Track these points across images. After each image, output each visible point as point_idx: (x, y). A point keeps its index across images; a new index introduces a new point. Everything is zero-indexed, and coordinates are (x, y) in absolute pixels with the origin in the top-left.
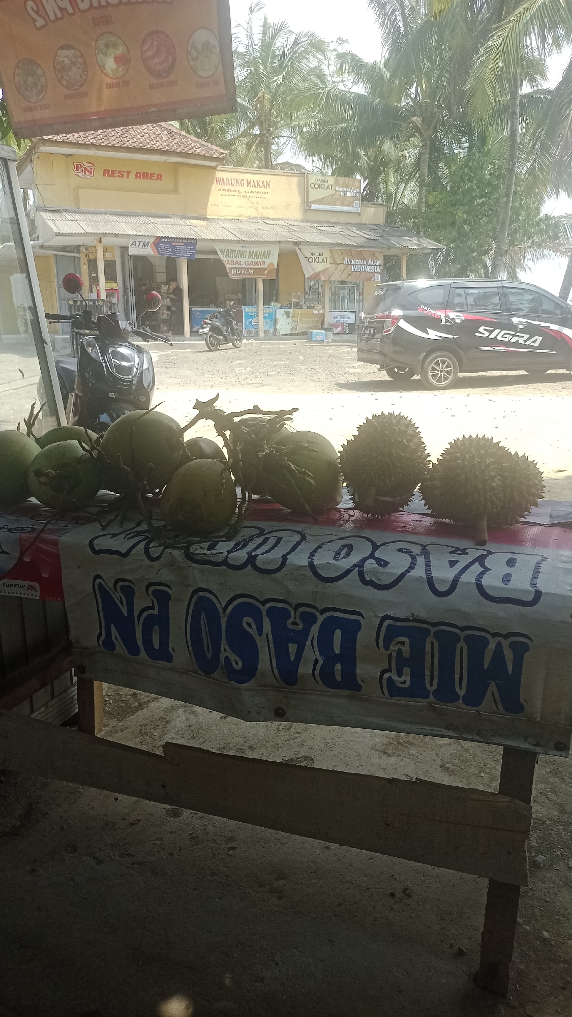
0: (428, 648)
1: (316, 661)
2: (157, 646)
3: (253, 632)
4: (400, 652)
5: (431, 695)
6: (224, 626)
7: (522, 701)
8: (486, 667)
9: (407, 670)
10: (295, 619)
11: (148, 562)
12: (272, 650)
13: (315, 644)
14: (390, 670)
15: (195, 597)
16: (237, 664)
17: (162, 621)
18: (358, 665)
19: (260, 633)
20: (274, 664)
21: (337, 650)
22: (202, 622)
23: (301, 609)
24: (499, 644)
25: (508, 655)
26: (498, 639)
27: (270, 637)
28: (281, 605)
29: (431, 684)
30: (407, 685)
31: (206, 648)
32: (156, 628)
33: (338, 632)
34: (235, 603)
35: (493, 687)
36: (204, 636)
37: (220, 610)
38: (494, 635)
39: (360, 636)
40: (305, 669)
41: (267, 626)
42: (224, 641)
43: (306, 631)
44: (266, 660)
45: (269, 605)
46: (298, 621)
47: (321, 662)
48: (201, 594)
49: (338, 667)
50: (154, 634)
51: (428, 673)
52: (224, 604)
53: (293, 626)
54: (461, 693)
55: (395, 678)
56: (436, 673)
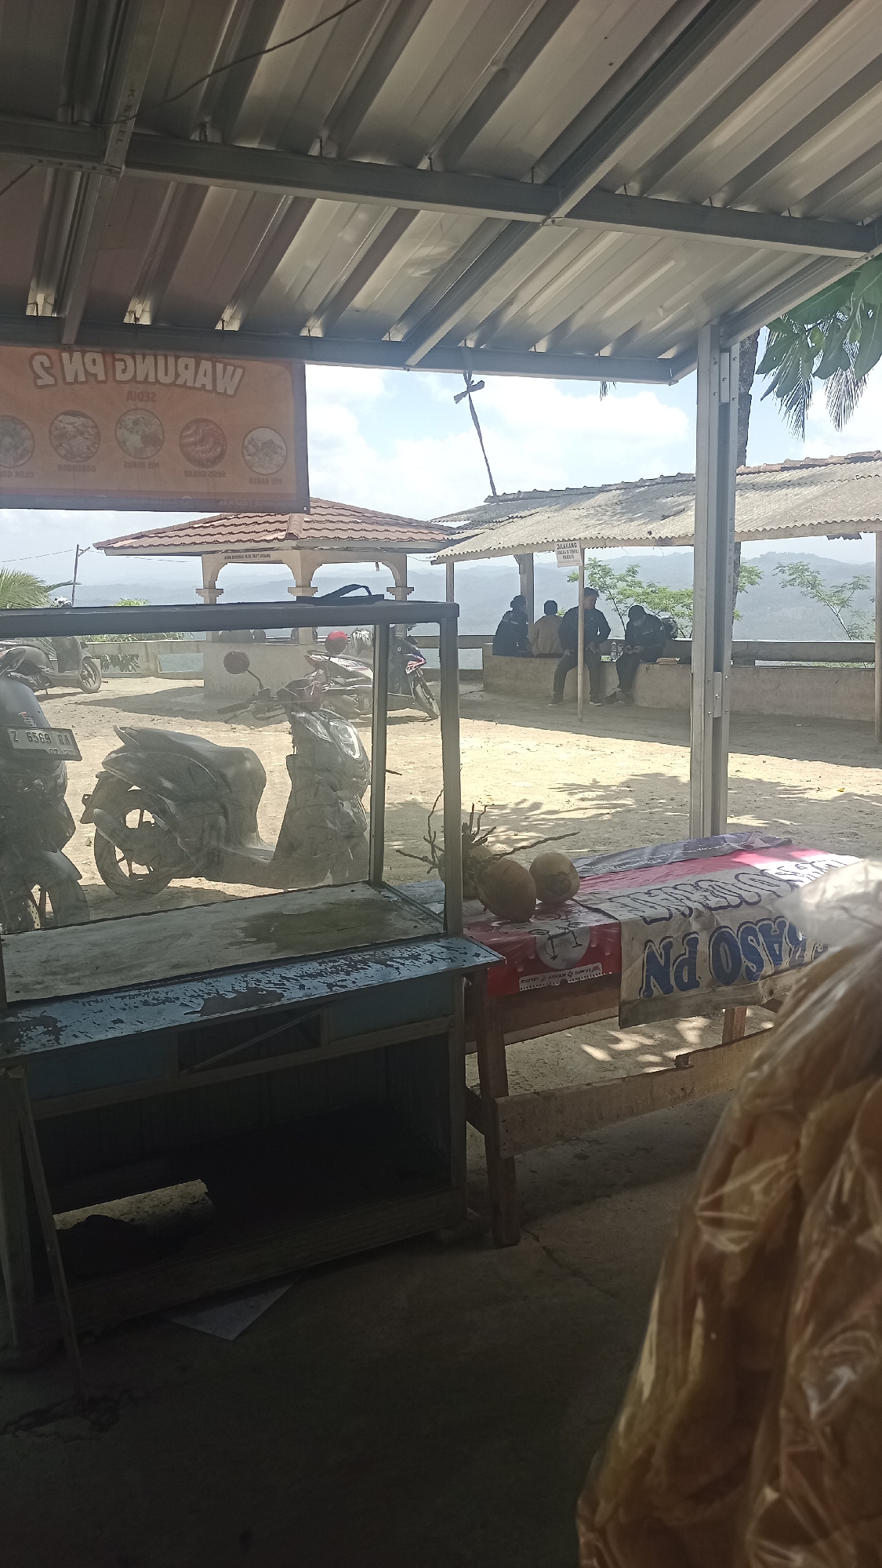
1: (790, 950)
2: (686, 980)
3: (755, 944)
6: (740, 946)
10: (774, 928)
12: (767, 952)
15: (715, 936)
16: (753, 968)
17: (692, 962)
19: (759, 945)
22: (722, 950)
23: (777, 921)
27: (764, 945)
28: (765, 921)
31: (725, 967)
32: (685, 969)
34: (741, 929)
36: (723, 959)
37: (735, 936)
41: (761, 939)
42: (742, 957)
43: (781, 935)
45: (759, 924)
46: (777, 929)
48: (721, 930)
50: (684, 973)
52: (736, 932)
53: (774, 933)
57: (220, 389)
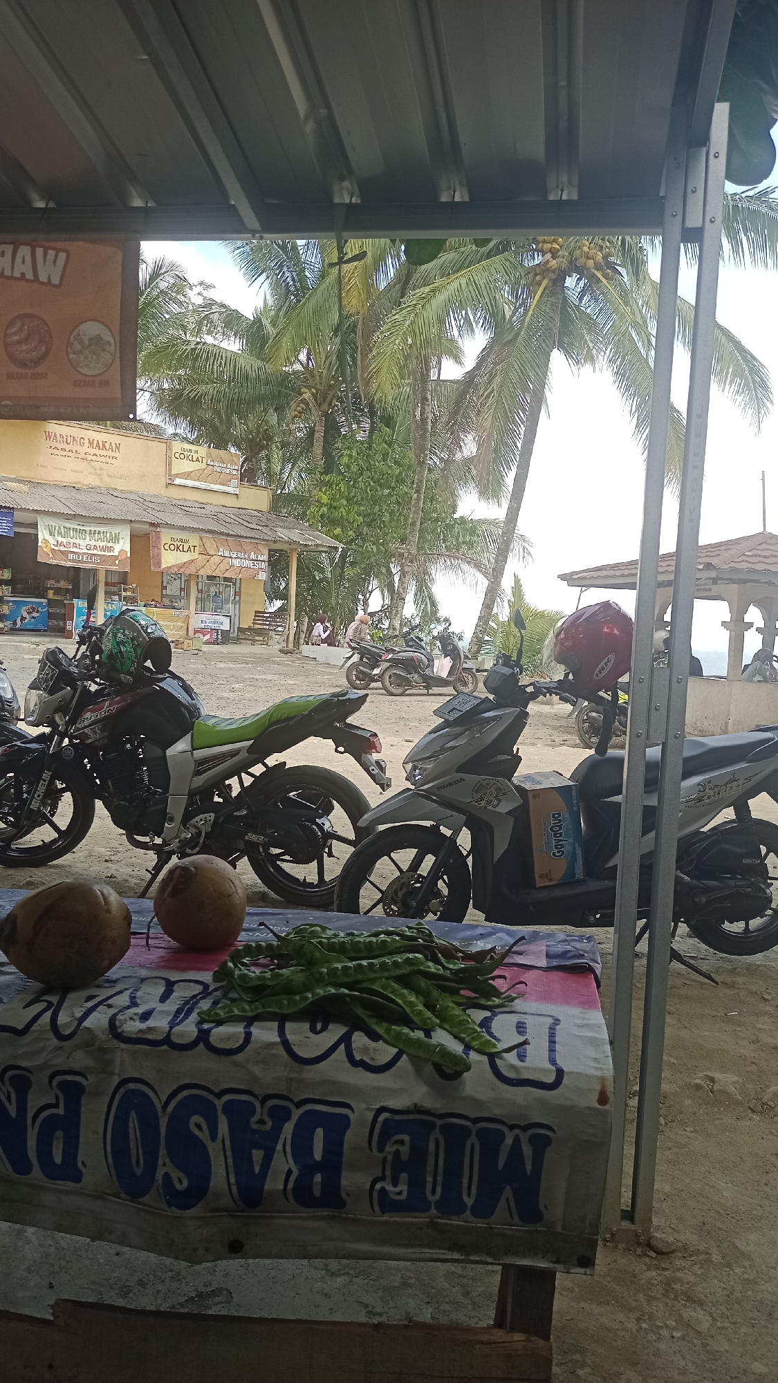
0: (432, 1146)
1: (290, 1172)
2: (58, 1159)
3: (204, 1136)
4: (397, 1153)
5: (433, 1207)
6: (163, 1131)
7: (542, 1208)
8: (500, 1166)
9: (404, 1176)
10: (262, 1115)
11: (55, 1042)
12: (230, 1161)
13: (288, 1149)
14: (382, 1179)
15: (122, 1090)
16: (181, 1182)
17: (70, 1125)
18: (344, 1174)
19: (213, 1136)
20: (233, 1180)
21: (318, 1156)
22: (131, 1125)
23: (271, 1103)
24: (517, 1139)
25: (527, 1150)
26: (516, 1131)
27: (228, 1143)
28: (244, 1097)
29: (433, 1192)
30: (404, 1196)
31: (134, 1161)
32: (59, 1134)
33: (320, 1132)
34: (180, 1097)
35: (508, 1192)
36: (132, 1144)
37: (159, 1106)
38: (512, 1127)
39: (349, 1135)
40: (274, 1184)
41: (223, 1128)
42: (162, 1152)
43: (276, 1131)
44: (220, 1175)
45: (226, 1098)
46: (266, 1118)
47: (295, 1173)
48: (131, 1086)
49: (318, 1178)
50: (55, 1143)
51: (429, 1179)
52: (164, 1099)
53: (259, 1125)
54: (469, 1202)
55: (389, 1188)
56: (440, 1179)
57: (43, 278)
